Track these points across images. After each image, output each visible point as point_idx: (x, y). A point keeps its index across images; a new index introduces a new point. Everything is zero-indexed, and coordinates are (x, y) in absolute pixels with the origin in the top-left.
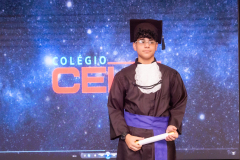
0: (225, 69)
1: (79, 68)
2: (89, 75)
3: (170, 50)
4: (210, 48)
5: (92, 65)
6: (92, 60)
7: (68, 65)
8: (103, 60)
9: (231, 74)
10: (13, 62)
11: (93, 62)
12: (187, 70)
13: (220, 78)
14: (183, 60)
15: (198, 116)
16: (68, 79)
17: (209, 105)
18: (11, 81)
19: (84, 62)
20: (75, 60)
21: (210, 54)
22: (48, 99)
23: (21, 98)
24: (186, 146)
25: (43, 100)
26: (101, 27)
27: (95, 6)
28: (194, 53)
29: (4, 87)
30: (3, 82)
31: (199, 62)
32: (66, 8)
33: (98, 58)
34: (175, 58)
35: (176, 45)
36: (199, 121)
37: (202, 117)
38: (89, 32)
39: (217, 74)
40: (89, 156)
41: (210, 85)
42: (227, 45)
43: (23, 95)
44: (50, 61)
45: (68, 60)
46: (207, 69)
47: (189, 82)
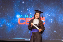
0: (61, 20)
1: (25, 18)
2: (27, 20)
3: (48, 14)
4: (58, 14)
5: (28, 18)
6: (28, 16)
7: (22, 17)
8: (31, 16)
10: (9, 16)
11: (28, 17)
12: (52, 20)
13: (60, 22)
14: (51, 17)
15: (54, 31)
16: (22, 21)
17: (57, 28)
18: (9, 21)
19: (26, 17)
20: (24, 16)
21: (58, 16)
22: (17, 26)
23: (11, 25)
24: (51, 38)
25: (16, 26)
26: (31, 8)
27: (29, 3)
28: (54, 15)
29: (7, 22)
30: (7, 21)
31: (55, 17)
32: (22, 3)
33: (30, 16)
34: (49, 16)
36: (54, 32)
37: (55, 31)
38: (28, 9)
39: (59, 21)
40: (27, 40)
41: (57, 23)
42: (62, 14)
43: (11, 24)
44: (18, 16)
45: (22, 16)
46: (57, 19)
47: (52, 23)
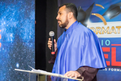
0: (28, 35)
3: (5, 23)
4: (22, 21)
9: (31, 37)
12: (11, 35)
13: (26, 40)
14: (10, 29)
17: (21, 57)
21: (21, 25)
28: (15, 24)
31: (17, 29)
34: (7, 28)
35: (7, 20)
37: (18, 65)
39: (25, 38)
41: (21, 45)
42: (30, 18)
46: (20, 34)
47: (13, 43)
